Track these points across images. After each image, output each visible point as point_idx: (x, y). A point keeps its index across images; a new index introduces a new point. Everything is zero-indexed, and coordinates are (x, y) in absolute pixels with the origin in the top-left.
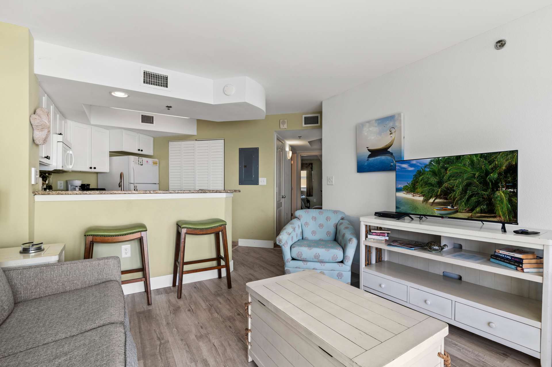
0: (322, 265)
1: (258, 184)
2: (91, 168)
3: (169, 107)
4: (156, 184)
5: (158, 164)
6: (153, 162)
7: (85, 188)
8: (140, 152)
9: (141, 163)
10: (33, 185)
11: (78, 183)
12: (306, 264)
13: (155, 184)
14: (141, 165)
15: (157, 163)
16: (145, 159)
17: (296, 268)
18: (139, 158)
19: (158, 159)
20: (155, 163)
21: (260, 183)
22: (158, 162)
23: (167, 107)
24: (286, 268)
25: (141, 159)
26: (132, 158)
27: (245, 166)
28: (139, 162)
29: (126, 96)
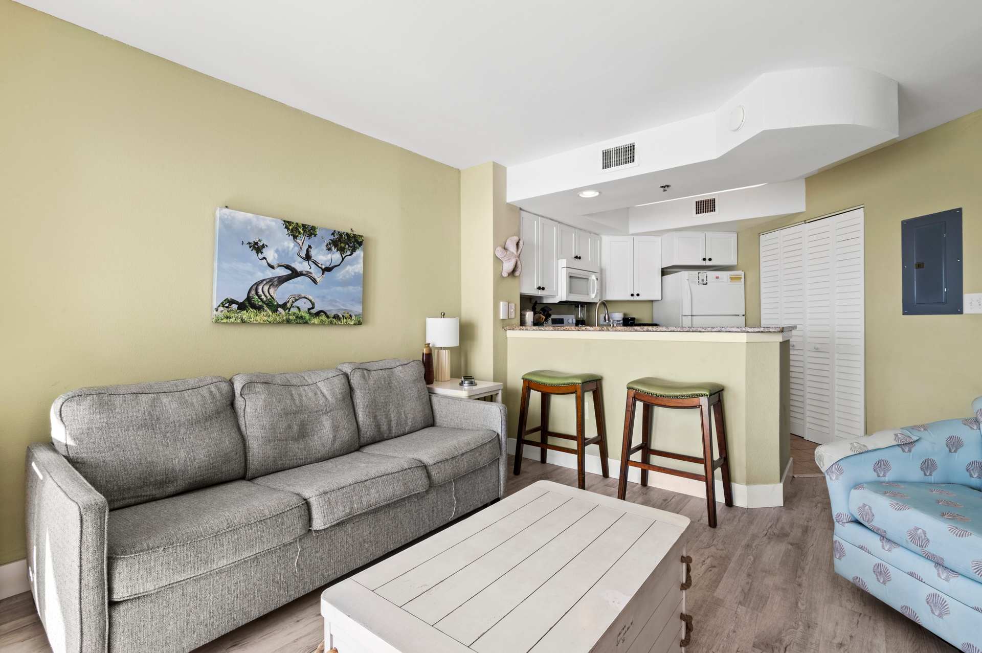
0: (939, 575)
1: (961, 313)
2: (632, 295)
3: (664, 187)
4: (738, 315)
5: (743, 280)
6: (730, 278)
7: (629, 322)
8: (708, 263)
9: (703, 280)
10: (502, 319)
11: (618, 316)
12: (889, 550)
13: (736, 315)
14: (704, 284)
15: (740, 279)
16: (711, 274)
17: (861, 547)
18: (699, 273)
19: (743, 271)
20: (735, 279)
21: (967, 309)
22: (743, 277)
23: (662, 187)
24: (835, 538)
25: (703, 274)
26: (685, 274)
27: (919, 266)
28: (700, 280)
29: (597, 194)
